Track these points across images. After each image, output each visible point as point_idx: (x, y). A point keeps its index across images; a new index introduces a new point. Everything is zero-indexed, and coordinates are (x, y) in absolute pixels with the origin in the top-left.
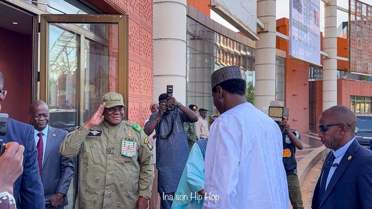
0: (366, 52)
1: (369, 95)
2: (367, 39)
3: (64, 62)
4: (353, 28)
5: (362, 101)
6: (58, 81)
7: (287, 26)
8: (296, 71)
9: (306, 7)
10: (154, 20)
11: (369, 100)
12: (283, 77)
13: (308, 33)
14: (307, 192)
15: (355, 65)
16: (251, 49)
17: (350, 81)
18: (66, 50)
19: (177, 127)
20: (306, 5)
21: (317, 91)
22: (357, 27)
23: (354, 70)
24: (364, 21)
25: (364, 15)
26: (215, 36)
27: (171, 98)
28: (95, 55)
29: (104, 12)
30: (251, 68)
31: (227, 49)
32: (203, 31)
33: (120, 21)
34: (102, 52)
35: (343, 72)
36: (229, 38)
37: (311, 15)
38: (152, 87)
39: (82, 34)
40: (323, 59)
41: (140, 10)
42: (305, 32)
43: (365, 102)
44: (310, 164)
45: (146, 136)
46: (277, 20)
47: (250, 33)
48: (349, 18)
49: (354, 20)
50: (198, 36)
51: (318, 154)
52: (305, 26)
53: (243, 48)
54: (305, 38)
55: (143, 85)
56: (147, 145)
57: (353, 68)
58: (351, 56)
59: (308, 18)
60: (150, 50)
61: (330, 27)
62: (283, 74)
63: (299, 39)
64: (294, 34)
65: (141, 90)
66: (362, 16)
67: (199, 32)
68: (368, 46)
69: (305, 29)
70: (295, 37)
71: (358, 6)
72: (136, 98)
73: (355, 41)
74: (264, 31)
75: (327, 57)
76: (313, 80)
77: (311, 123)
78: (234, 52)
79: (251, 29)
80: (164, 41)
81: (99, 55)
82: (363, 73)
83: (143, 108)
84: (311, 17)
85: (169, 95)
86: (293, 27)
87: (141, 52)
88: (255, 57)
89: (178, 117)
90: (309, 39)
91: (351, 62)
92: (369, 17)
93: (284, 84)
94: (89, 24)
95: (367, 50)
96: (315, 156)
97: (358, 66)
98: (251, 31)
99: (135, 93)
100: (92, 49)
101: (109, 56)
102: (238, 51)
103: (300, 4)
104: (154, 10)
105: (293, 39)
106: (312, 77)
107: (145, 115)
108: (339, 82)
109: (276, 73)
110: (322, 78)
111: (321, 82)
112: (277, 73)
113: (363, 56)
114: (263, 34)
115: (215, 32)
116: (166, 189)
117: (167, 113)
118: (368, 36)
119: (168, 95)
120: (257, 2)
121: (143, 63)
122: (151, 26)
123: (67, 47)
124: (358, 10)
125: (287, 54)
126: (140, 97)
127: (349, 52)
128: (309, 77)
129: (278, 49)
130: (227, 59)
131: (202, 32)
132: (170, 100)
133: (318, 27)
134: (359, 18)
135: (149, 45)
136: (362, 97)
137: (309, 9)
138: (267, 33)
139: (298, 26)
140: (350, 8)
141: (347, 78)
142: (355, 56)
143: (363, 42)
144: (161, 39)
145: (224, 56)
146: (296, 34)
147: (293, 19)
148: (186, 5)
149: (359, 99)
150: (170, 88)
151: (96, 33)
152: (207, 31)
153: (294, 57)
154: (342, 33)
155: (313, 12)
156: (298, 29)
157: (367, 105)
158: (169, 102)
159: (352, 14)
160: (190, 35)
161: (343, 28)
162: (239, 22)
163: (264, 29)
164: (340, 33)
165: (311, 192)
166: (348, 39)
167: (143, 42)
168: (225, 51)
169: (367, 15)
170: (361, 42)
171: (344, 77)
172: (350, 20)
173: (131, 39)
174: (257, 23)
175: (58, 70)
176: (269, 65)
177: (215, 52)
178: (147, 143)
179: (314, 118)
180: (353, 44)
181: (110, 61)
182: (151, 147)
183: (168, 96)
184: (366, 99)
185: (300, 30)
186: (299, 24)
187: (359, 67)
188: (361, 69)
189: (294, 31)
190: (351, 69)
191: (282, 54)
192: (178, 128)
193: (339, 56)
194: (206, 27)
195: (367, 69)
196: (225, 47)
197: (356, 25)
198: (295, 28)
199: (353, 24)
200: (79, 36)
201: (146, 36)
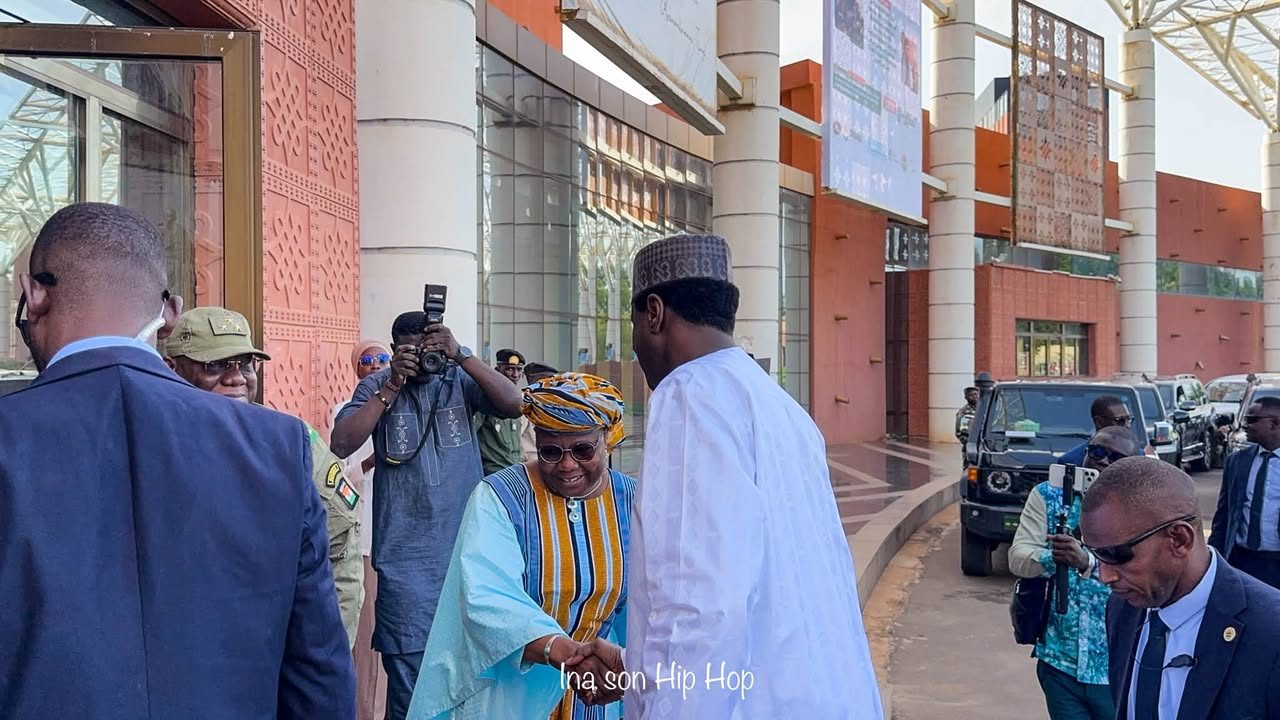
0: (1067, 179)
1: (1074, 318)
2: (1069, 136)
3: (33, 196)
4: (1027, 98)
5: (1053, 336)
6: (12, 269)
7: (815, 86)
8: (846, 237)
9: (877, 26)
10: (358, 54)
11: (1075, 333)
12: (805, 257)
13: (883, 111)
14: (877, 635)
15: (1033, 219)
16: (701, 164)
17: (1018, 272)
18: (42, 155)
19: (454, 428)
20: (877, 18)
21: (913, 304)
22: (1039, 94)
23: (1027, 235)
24: (1059, 77)
25: (1058, 58)
26: (580, 117)
27: (436, 331)
28: (141, 171)
29: (172, 18)
30: (701, 229)
31: (621, 162)
32: (538, 98)
33: (230, 52)
34: (166, 161)
35: (995, 243)
36: (625, 124)
37: (892, 53)
38: (357, 289)
39: (91, 97)
40: (932, 198)
41: (308, 14)
42: (872, 110)
43: (1063, 338)
44: (887, 542)
45: (333, 458)
46: (781, 68)
47: (693, 109)
48: (1013, 65)
49: (1030, 74)
50: (520, 115)
51: (913, 511)
52: (872, 90)
53: (674, 160)
54: (874, 130)
55: (322, 282)
56: (338, 492)
57: (1025, 230)
58: (1019, 189)
59: (884, 62)
60: (346, 157)
61: (953, 92)
62: (802, 248)
63: (853, 133)
64: (839, 114)
65: (314, 299)
66: (1052, 61)
67: (523, 100)
68: (1073, 157)
69: (873, 100)
70: (840, 128)
71: (1041, 27)
72: (296, 328)
73: (1032, 141)
74: (740, 102)
75: (942, 193)
76: (899, 268)
77: (892, 409)
78: (644, 171)
79: (699, 97)
80: (399, 128)
81: (157, 173)
82: (1056, 246)
83: (323, 362)
84: (894, 61)
85: (432, 320)
86: (834, 92)
87: (311, 164)
88: (711, 189)
89: (458, 394)
90: (885, 133)
91: (1020, 210)
92: (1075, 64)
93: (805, 282)
94: (119, 62)
95: (1069, 173)
96: (905, 516)
97: (1041, 222)
98: (699, 101)
99: (292, 310)
100: (132, 149)
101: (195, 176)
102: (656, 168)
103: (858, 14)
104: (357, 16)
105: (836, 133)
106: (896, 258)
107: (331, 388)
108: (982, 273)
109: (781, 246)
110: (927, 262)
111: (924, 276)
112: (783, 245)
113: (1057, 192)
114: (736, 113)
115: (580, 104)
116: (403, 639)
117: (421, 379)
118: (1073, 125)
119: (426, 316)
120: (718, 4)
121: (319, 203)
122: (349, 74)
123: (46, 143)
124: (1041, 39)
125: (816, 181)
126: (312, 324)
127: (1014, 177)
128: (887, 258)
129: (788, 167)
130: (619, 195)
131: (535, 99)
132: (434, 334)
133: (917, 93)
134: (1043, 67)
135: (341, 140)
136: (1054, 323)
137: (887, 34)
138: (749, 110)
139: (850, 89)
140: (1017, 34)
141: (1005, 262)
142: (1032, 191)
143: (1056, 145)
144: (385, 120)
145: (611, 186)
146: (846, 118)
147: (835, 65)
148: (474, 6)
149: (1044, 332)
150: (437, 296)
151: (143, 95)
152: (553, 98)
153: (839, 192)
154: (993, 116)
155: (901, 45)
156: (849, 99)
157: (1069, 351)
158: (429, 341)
159: (1024, 53)
160: (494, 110)
161: (997, 97)
162: (659, 70)
163: (740, 98)
164: (987, 114)
165: (891, 633)
166: (1012, 134)
167: (320, 127)
168: (613, 167)
169: (1070, 58)
170: (1051, 146)
171: (998, 260)
172: (1015, 71)
173: (275, 117)
174: (718, 75)
175: (10, 228)
176: (758, 217)
177: (580, 170)
178: (337, 485)
179: (904, 396)
180: (1025, 149)
181: (197, 196)
182: (350, 497)
183: (427, 322)
184: (1067, 329)
185: (858, 101)
186: (854, 83)
187: (1043, 228)
188: (1050, 233)
189: (839, 107)
190: (1020, 233)
191: (801, 181)
192: (455, 431)
193: (982, 191)
194: (545, 84)
195: (1070, 232)
196: (612, 153)
197: (1035, 90)
198: (840, 95)
199: (1026, 87)
200: (80, 102)
201: (332, 110)
